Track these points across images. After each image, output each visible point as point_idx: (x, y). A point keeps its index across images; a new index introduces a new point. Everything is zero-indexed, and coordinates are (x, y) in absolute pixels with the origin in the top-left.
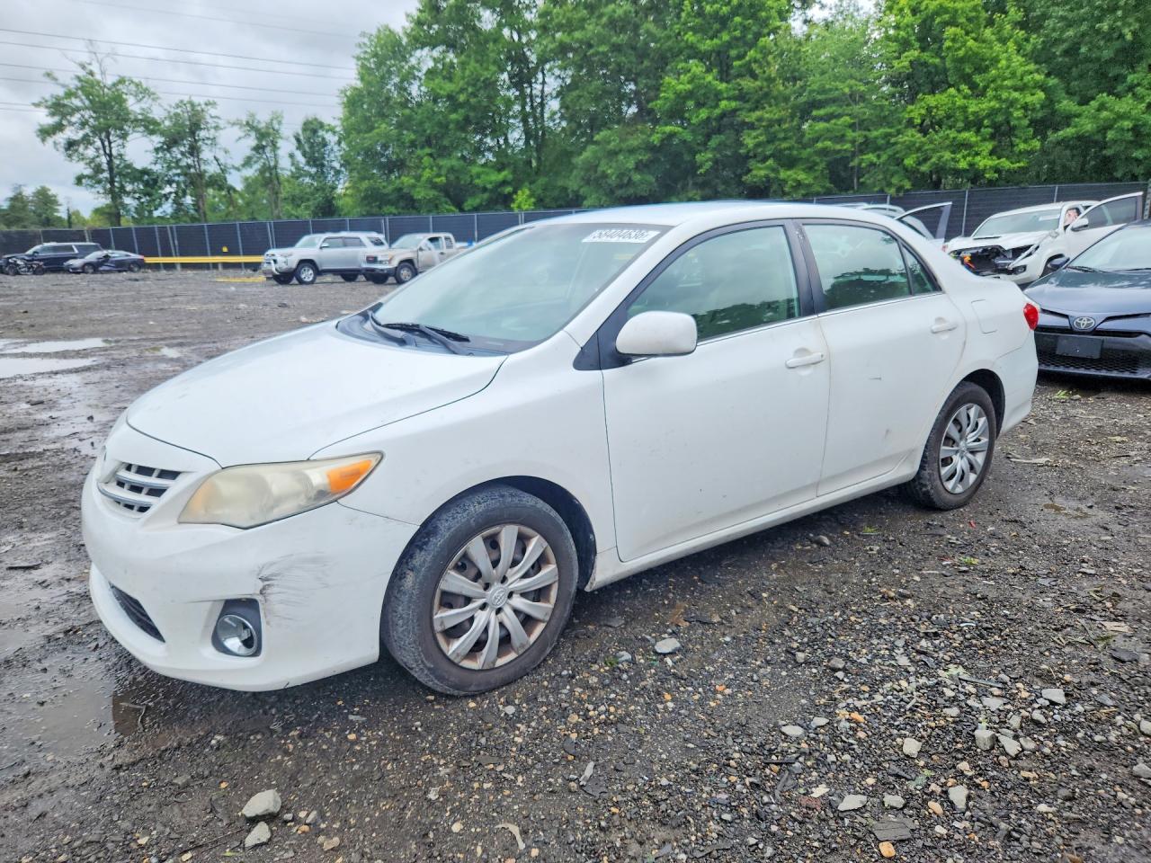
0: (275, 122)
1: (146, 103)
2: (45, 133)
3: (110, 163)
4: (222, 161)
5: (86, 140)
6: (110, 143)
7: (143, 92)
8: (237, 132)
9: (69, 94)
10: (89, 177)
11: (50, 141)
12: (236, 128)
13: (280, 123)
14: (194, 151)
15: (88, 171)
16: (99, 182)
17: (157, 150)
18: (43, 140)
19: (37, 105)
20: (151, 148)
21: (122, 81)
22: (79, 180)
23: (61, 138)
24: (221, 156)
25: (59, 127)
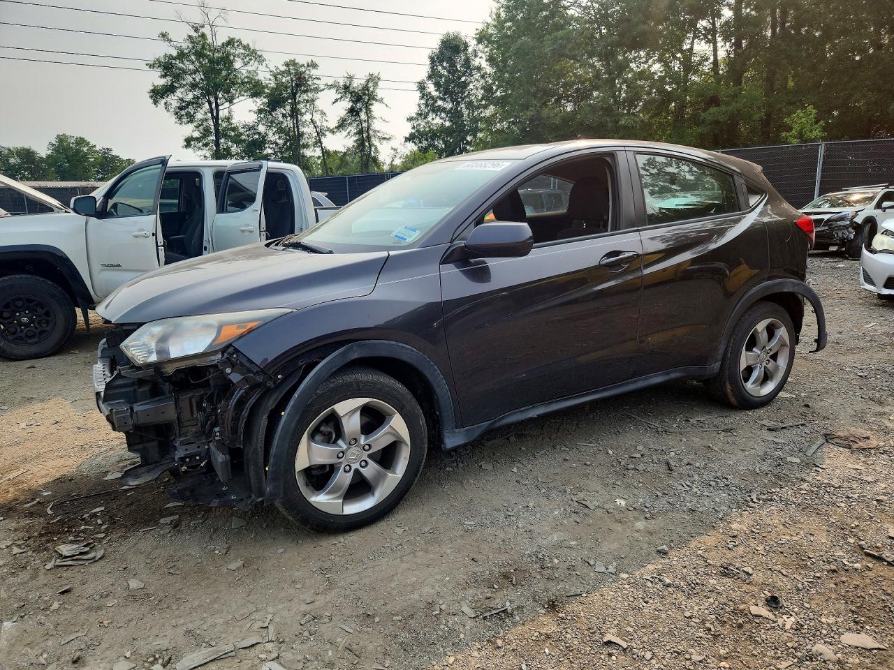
0: (370, 85)
1: (253, 66)
2: (158, 94)
3: (217, 125)
4: (319, 124)
5: (196, 103)
6: (217, 105)
7: (252, 54)
8: (333, 95)
9: (182, 56)
10: (198, 139)
11: (162, 102)
12: (333, 91)
13: (376, 85)
14: (295, 113)
15: (196, 134)
16: (206, 145)
17: (260, 111)
18: (155, 102)
19: (152, 66)
20: (255, 109)
21: (230, 42)
22: (189, 142)
23: (173, 100)
24: (317, 117)
25: (170, 89)
